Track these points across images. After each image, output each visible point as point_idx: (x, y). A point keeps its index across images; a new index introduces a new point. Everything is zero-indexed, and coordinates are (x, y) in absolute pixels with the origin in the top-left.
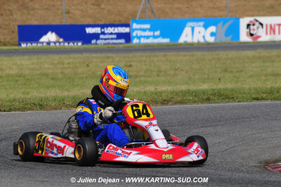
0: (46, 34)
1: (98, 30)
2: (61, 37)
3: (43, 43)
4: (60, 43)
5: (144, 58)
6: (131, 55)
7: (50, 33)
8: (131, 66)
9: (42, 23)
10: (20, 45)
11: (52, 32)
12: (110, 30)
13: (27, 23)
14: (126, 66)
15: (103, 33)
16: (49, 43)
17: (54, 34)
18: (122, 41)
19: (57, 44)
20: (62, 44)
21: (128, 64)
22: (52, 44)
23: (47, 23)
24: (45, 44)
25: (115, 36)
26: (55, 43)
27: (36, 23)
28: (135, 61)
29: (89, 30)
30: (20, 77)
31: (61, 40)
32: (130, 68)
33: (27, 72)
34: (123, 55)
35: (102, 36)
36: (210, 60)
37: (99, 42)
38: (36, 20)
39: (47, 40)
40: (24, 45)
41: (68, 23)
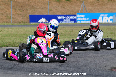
0: (41, 19)
1: (63, 17)
2: (47, 20)
3: (40, 22)
4: (47, 23)
5: (79, 28)
6: (73, 27)
7: (42, 18)
8: (72, 31)
9: (40, 14)
10: (30, 23)
11: (44, 18)
12: (68, 17)
13: (34, 14)
14: (70, 31)
15: (65, 19)
16: (42, 22)
17: (44, 19)
18: (73, 22)
19: (46, 23)
20: (48, 23)
21: (71, 30)
22: (43, 23)
23: (42, 14)
24: (40, 23)
25: (70, 20)
26: (45, 23)
27: (38, 14)
28: (74, 29)
29: (59, 17)
30: (25, 35)
31: (47, 21)
32: (72, 32)
33: (28, 33)
34: (70, 27)
35: (64, 20)
36: (106, 29)
37: (63, 22)
38: (37, 13)
39: (41, 21)
40: (31, 23)
41: (51, 14)
